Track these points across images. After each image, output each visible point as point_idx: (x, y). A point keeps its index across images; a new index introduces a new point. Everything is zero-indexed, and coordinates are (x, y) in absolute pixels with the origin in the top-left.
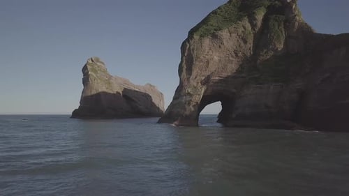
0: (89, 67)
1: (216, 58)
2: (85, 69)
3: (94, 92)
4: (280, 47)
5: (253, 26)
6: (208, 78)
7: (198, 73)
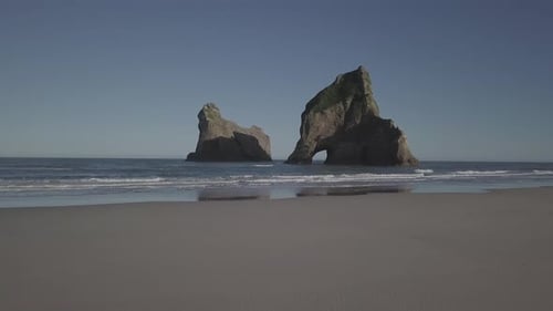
0: (206, 113)
1: (323, 125)
2: (201, 115)
3: (213, 137)
4: (358, 122)
5: (345, 108)
6: (319, 137)
7: (312, 134)
